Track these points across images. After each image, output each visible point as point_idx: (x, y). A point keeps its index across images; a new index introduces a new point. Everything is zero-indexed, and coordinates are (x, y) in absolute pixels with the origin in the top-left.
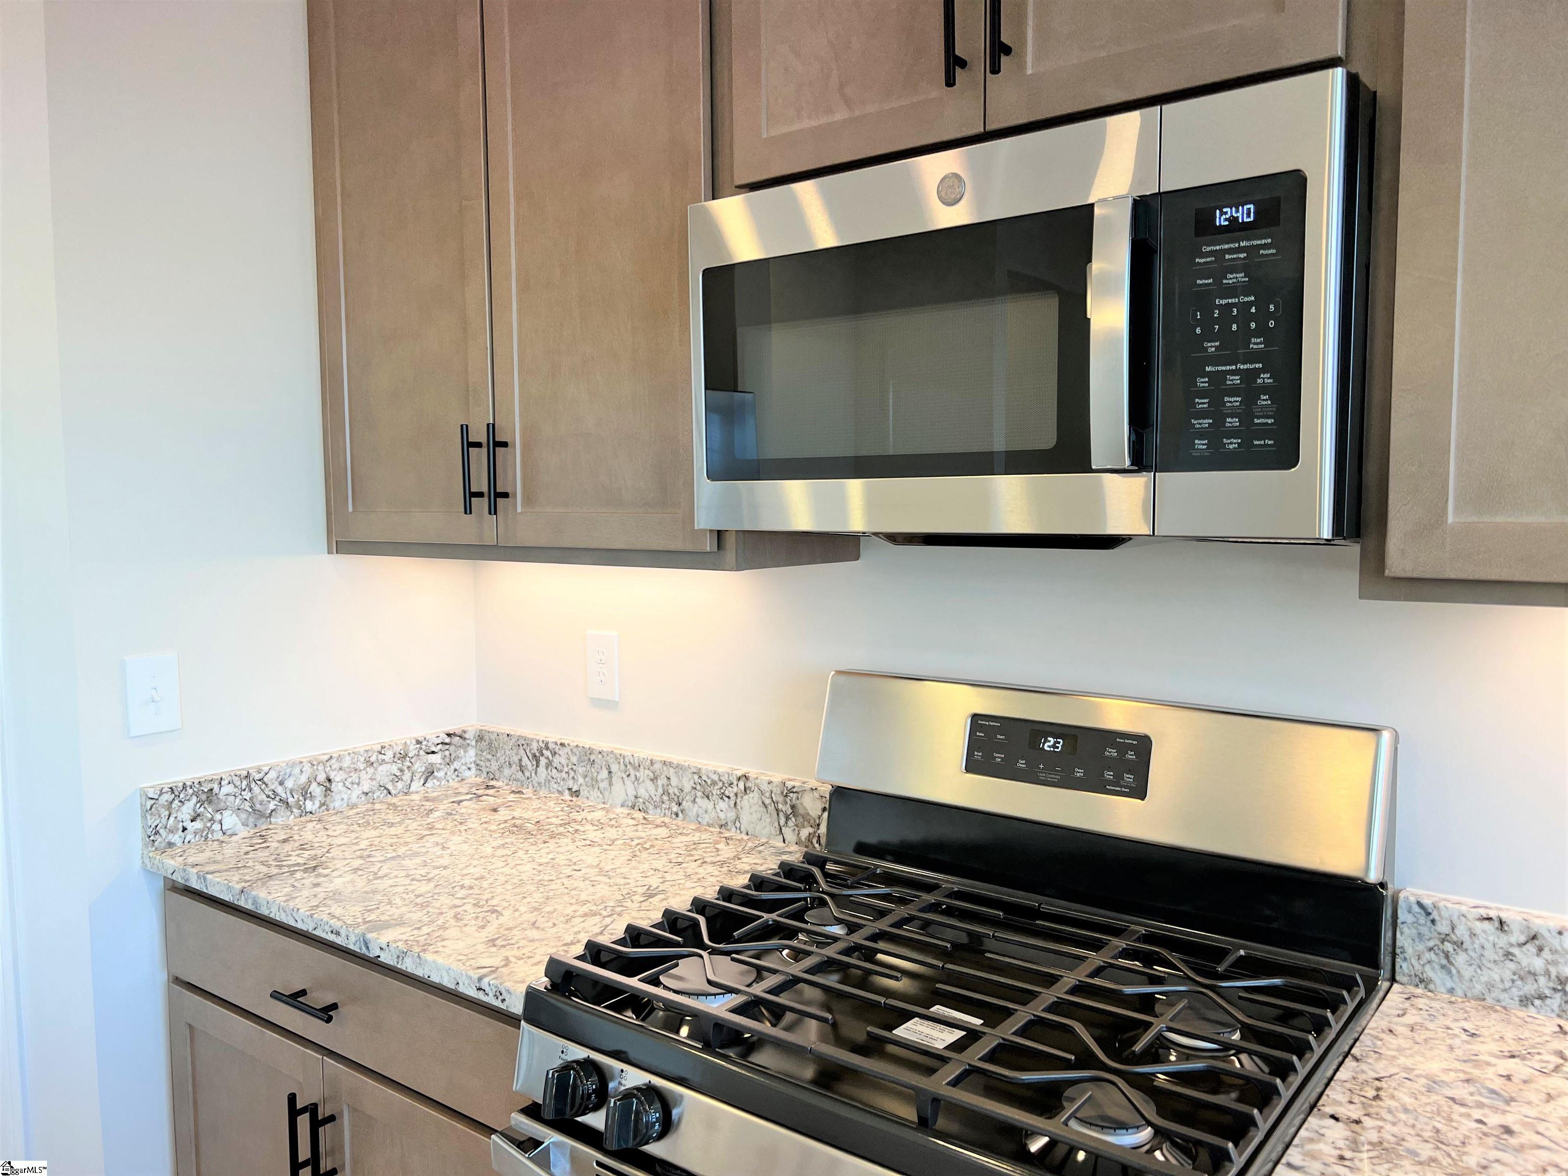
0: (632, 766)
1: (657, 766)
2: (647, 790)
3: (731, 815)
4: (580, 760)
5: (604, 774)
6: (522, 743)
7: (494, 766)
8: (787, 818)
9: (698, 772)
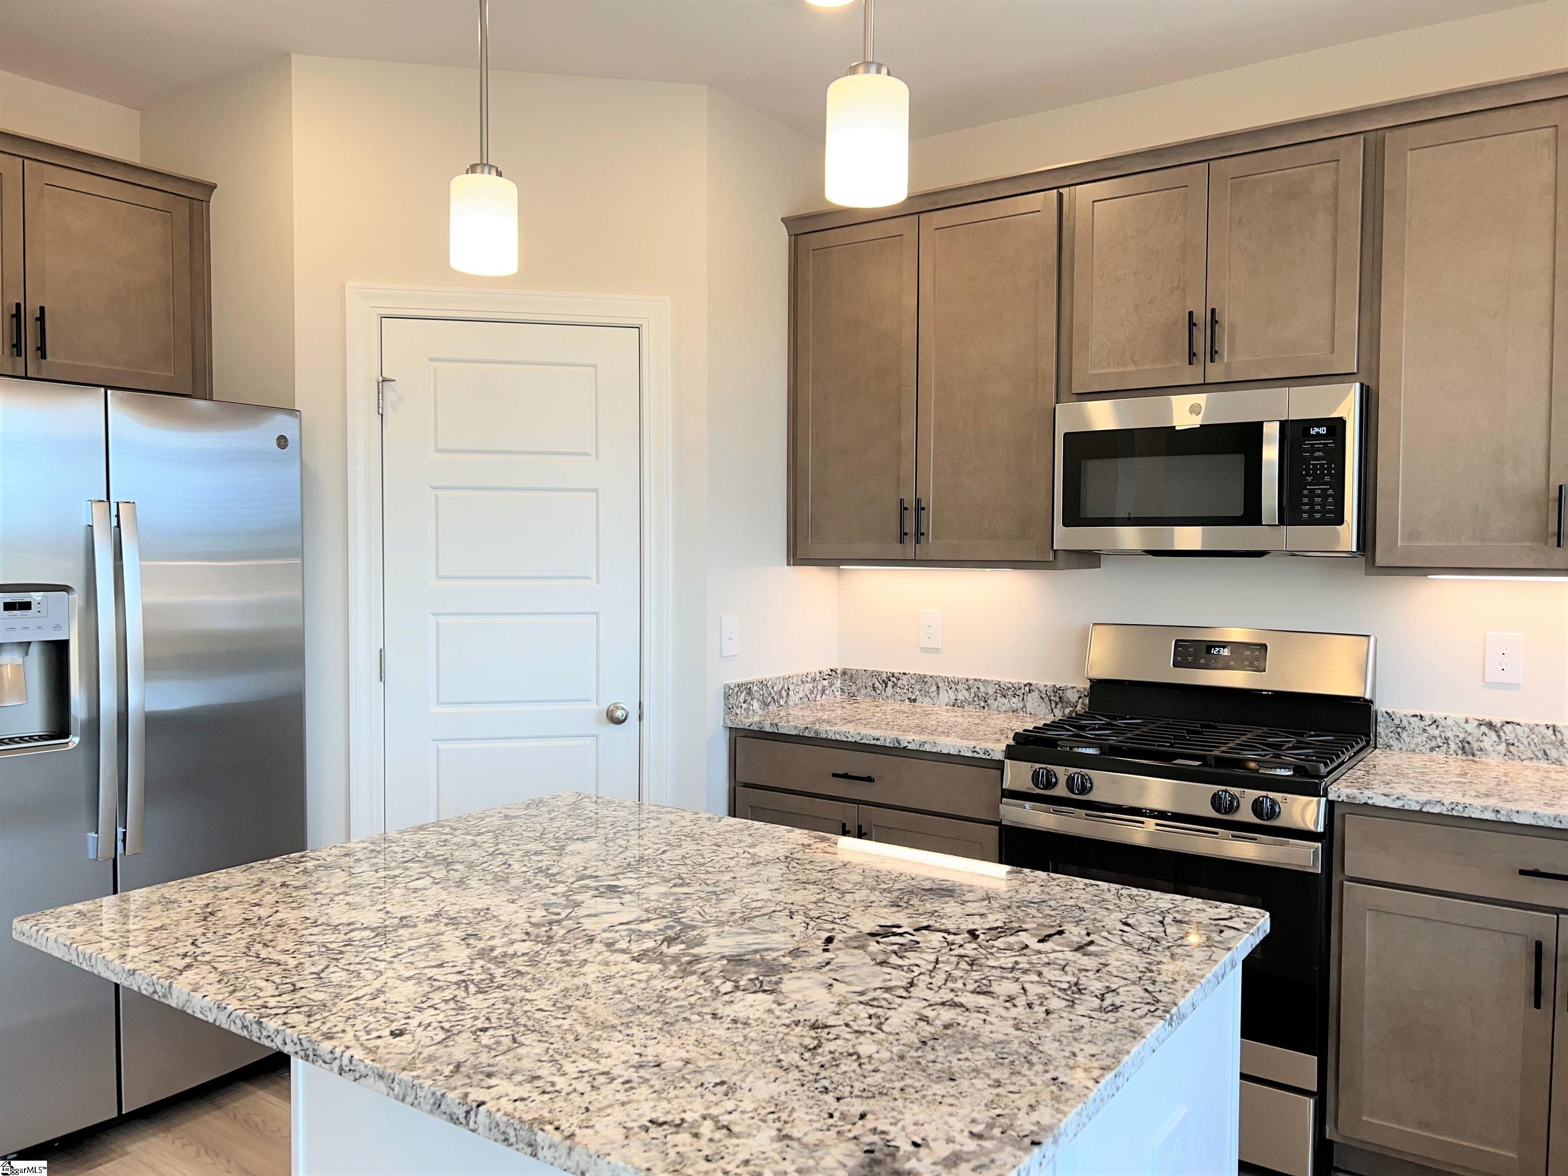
0: (953, 684)
1: (970, 682)
2: (963, 695)
3: (1021, 705)
4: (917, 682)
5: (934, 688)
6: (876, 674)
7: (854, 689)
8: (1057, 704)
9: (999, 684)
